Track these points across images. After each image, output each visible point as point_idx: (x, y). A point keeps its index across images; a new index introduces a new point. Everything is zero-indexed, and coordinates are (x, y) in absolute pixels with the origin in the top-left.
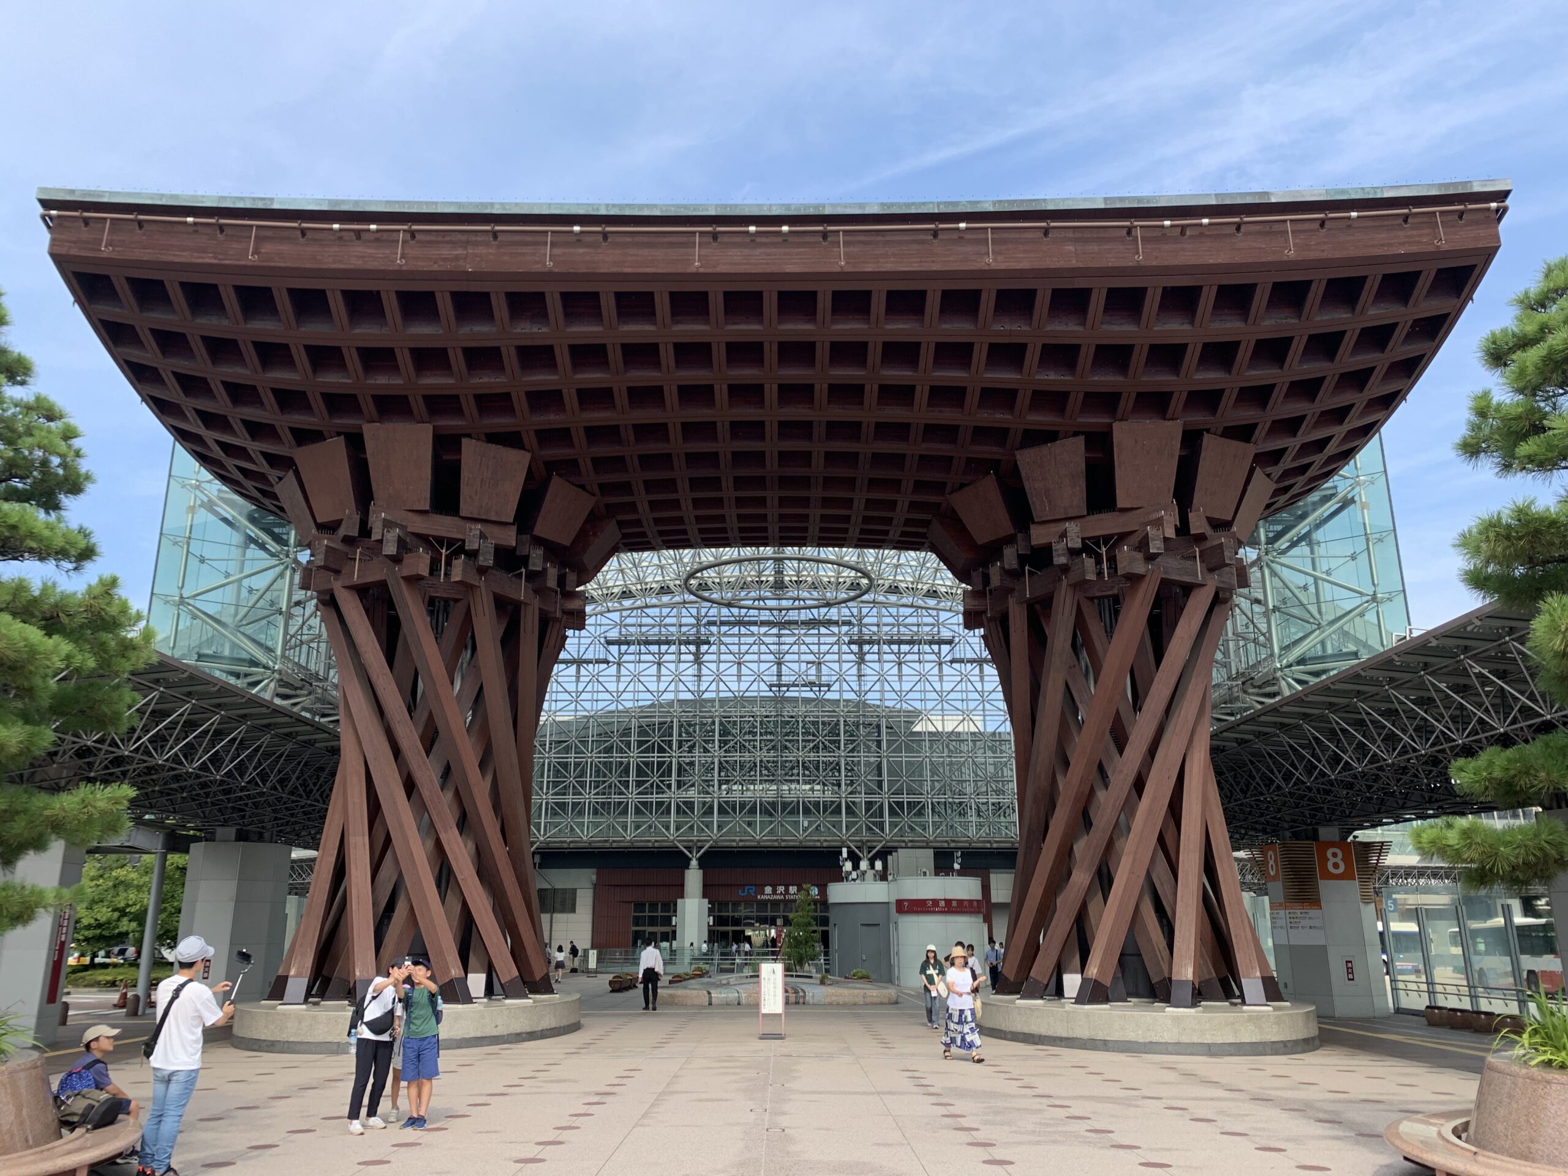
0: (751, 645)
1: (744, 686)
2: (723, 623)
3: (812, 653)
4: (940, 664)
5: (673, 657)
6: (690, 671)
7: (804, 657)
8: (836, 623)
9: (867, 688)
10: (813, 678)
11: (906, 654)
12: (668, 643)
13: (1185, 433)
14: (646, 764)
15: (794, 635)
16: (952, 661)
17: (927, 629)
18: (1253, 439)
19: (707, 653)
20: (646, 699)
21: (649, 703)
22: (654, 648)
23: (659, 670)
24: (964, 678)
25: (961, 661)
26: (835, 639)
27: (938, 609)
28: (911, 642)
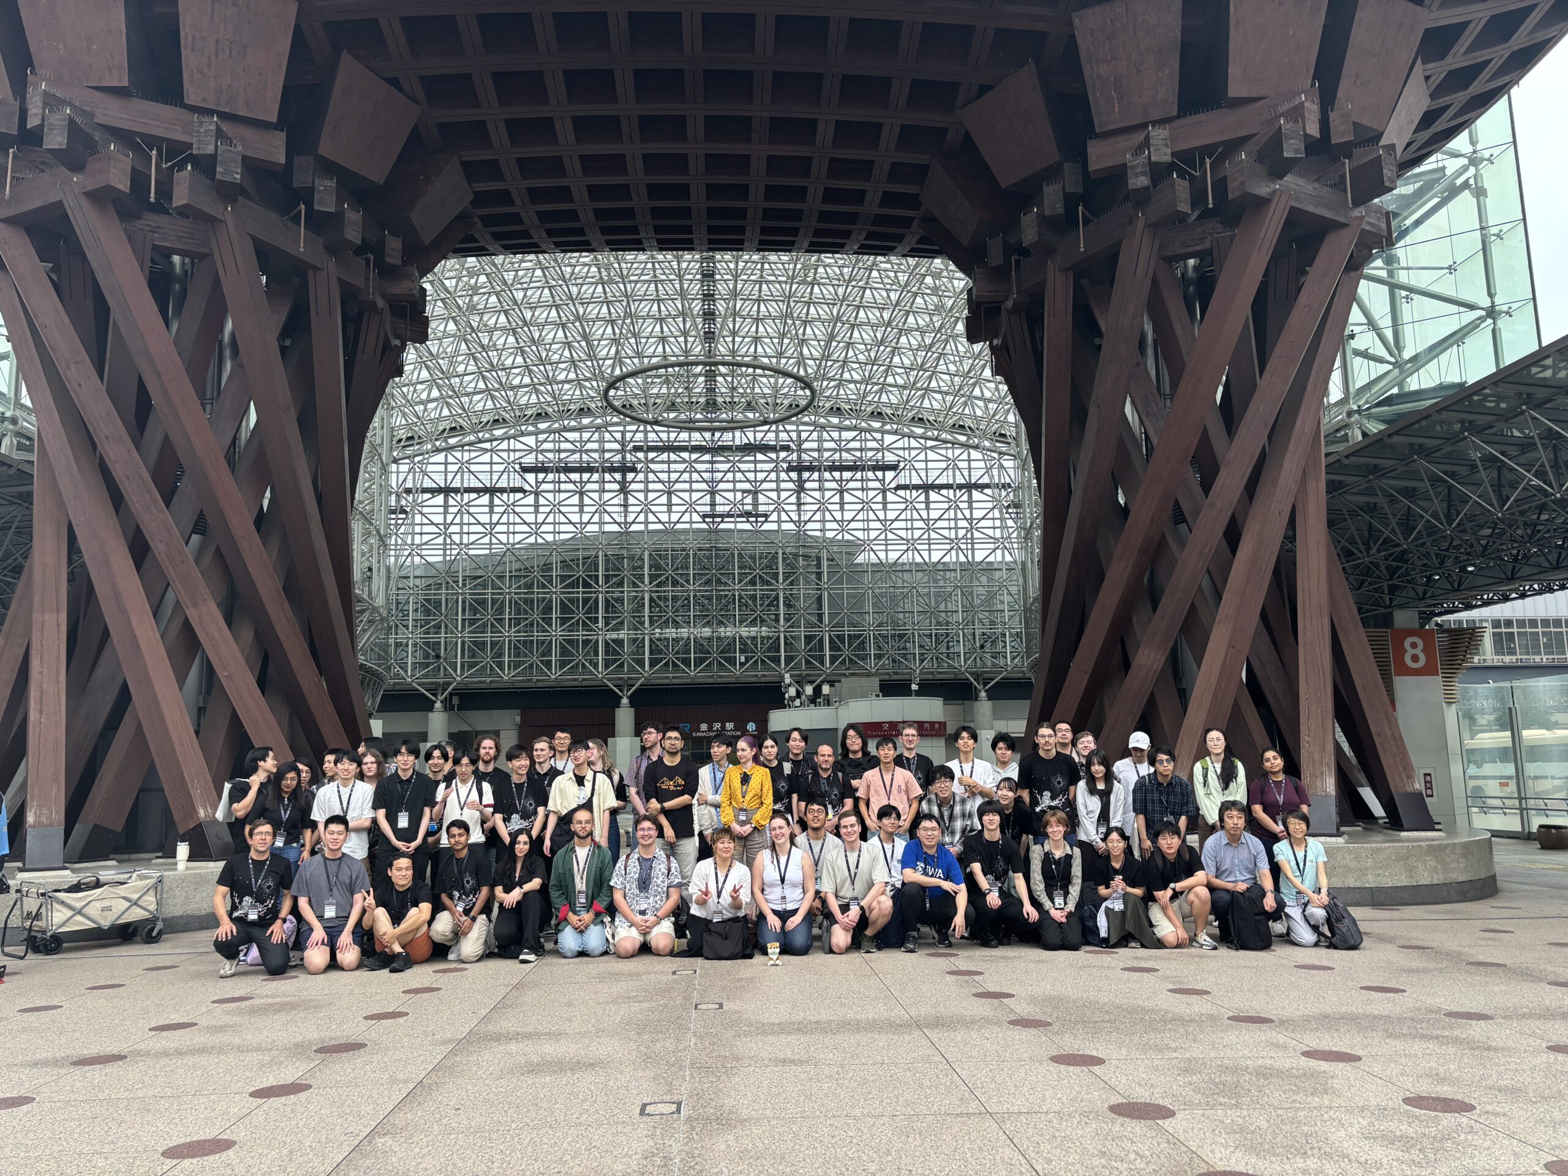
0: (682, 472)
1: (675, 517)
2: (651, 449)
3: (748, 481)
5: (596, 486)
6: (616, 501)
7: (739, 486)
8: (773, 449)
9: (807, 518)
10: (749, 508)
11: (848, 481)
12: (590, 470)
14: (571, 601)
19: (633, 481)
20: (567, 532)
21: (572, 535)
22: (575, 476)
23: (581, 500)
25: (905, 487)
26: (773, 465)
27: (883, 432)
28: (853, 468)
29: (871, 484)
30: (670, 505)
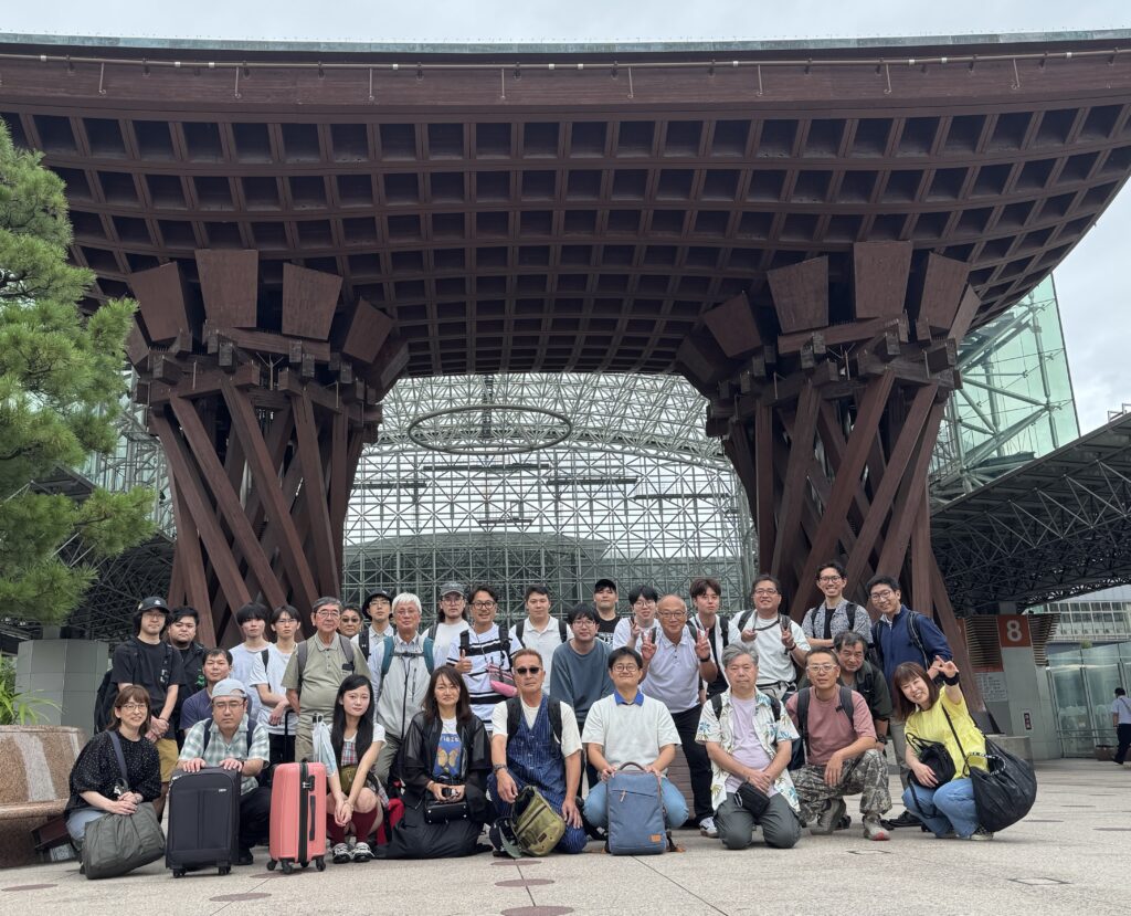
0: (463, 487)
1: (457, 523)
2: (438, 469)
3: (515, 493)
4: (625, 500)
5: (395, 499)
6: (409, 511)
7: (508, 497)
8: (535, 467)
9: (563, 522)
10: (516, 515)
11: (596, 492)
12: (389, 486)
13: (915, 253)
15: (500, 478)
16: (637, 497)
17: (614, 471)
18: (969, 259)
19: (423, 495)
21: (374, 539)
22: (377, 492)
23: (382, 510)
24: (647, 511)
25: (643, 497)
26: (535, 481)
27: (624, 453)
28: (601, 482)
29: (616, 495)
30: (452, 513)
